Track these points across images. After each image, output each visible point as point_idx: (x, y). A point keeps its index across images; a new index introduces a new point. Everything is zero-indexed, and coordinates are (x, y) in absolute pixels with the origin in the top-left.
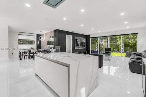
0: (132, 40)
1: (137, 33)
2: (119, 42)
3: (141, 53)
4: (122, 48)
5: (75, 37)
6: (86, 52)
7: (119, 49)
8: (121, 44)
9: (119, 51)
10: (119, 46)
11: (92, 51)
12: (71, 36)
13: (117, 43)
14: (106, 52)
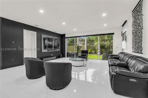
0: (108, 42)
1: (113, 34)
2: (96, 44)
3: (117, 55)
4: (99, 50)
5: (42, 35)
6: (61, 55)
7: (96, 51)
8: (98, 46)
9: (96, 53)
10: (96, 48)
11: (68, 53)
12: (36, 33)
13: (95, 45)
14: (82, 55)
